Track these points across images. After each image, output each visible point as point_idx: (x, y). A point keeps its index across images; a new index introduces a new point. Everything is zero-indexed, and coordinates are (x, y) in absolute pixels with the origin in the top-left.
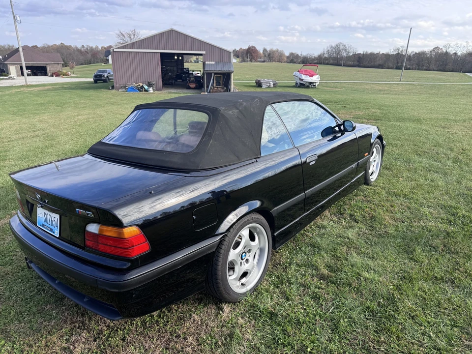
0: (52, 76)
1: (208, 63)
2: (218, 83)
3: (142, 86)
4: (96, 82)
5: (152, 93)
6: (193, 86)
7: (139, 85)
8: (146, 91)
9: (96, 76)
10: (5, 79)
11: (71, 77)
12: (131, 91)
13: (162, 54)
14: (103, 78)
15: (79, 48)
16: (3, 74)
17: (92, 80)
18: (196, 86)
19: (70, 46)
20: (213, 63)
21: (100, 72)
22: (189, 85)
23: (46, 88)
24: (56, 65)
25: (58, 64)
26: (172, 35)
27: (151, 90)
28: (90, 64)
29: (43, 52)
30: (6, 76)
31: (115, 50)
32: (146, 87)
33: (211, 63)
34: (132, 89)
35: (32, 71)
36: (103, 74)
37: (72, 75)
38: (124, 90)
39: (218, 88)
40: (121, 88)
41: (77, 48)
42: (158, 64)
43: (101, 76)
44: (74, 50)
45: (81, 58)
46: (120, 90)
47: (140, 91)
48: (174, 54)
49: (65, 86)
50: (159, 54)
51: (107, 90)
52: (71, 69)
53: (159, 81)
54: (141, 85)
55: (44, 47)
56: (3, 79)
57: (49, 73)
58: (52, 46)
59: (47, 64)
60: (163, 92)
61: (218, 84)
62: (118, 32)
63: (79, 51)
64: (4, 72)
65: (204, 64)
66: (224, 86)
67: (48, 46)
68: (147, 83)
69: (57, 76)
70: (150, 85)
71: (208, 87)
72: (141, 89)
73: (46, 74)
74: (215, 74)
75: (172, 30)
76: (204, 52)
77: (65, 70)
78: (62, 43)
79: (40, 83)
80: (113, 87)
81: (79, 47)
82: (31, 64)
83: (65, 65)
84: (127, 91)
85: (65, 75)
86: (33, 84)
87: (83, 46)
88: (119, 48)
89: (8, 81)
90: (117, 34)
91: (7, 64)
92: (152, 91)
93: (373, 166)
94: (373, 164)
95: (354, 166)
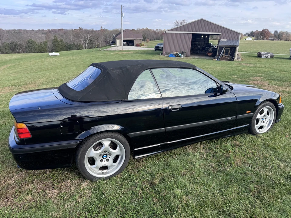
0: (136, 46)
1: (222, 40)
2: (227, 53)
3: (178, 54)
4: (156, 50)
5: (183, 58)
6: (210, 54)
7: (176, 53)
8: (180, 57)
9: (156, 47)
10: (114, 47)
11: (145, 47)
12: (171, 56)
13: (193, 34)
14: (159, 48)
15: (155, 31)
16: (114, 44)
17: (154, 49)
18: (212, 55)
19: (151, 29)
20: (226, 40)
21: (159, 44)
22: (207, 54)
23: (130, 52)
24: (139, 40)
25: (140, 39)
26: (202, 23)
28: (159, 40)
29: (136, 33)
30: (115, 45)
31: (166, 32)
32: (180, 54)
33: (224, 40)
35: (127, 43)
36: (160, 46)
37: (146, 46)
38: (167, 56)
39: (225, 56)
40: (166, 54)
41: (154, 30)
42: (190, 40)
43: (159, 47)
44: (152, 32)
45: (155, 36)
46: (165, 56)
47: (176, 57)
48: (201, 35)
49: (140, 52)
50: (192, 34)
51: (158, 55)
52: (147, 42)
53: (188, 50)
54: (177, 53)
55: (137, 30)
57: (135, 45)
58: (141, 29)
59: (134, 39)
60: (190, 57)
61: (226, 54)
62: (175, 22)
63: (155, 32)
64: (114, 43)
65: (219, 41)
66: (230, 55)
67: (140, 30)
68: (181, 52)
69: (138, 46)
70: (182, 53)
71: (219, 55)
73: (133, 45)
74: (226, 47)
75: (202, 19)
76: (220, 33)
77: (143, 43)
78: (147, 28)
79: (129, 50)
80: (162, 54)
81: (155, 30)
82: (126, 39)
83: (144, 40)
84: (168, 56)
85: (143, 46)
86: (126, 50)
87: (157, 30)
88: (169, 31)
89: (115, 48)
90: (174, 22)
91: (116, 39)
92: (183, 57)
93: (264, 122)
94: (264, 121)
95: (229, 118)
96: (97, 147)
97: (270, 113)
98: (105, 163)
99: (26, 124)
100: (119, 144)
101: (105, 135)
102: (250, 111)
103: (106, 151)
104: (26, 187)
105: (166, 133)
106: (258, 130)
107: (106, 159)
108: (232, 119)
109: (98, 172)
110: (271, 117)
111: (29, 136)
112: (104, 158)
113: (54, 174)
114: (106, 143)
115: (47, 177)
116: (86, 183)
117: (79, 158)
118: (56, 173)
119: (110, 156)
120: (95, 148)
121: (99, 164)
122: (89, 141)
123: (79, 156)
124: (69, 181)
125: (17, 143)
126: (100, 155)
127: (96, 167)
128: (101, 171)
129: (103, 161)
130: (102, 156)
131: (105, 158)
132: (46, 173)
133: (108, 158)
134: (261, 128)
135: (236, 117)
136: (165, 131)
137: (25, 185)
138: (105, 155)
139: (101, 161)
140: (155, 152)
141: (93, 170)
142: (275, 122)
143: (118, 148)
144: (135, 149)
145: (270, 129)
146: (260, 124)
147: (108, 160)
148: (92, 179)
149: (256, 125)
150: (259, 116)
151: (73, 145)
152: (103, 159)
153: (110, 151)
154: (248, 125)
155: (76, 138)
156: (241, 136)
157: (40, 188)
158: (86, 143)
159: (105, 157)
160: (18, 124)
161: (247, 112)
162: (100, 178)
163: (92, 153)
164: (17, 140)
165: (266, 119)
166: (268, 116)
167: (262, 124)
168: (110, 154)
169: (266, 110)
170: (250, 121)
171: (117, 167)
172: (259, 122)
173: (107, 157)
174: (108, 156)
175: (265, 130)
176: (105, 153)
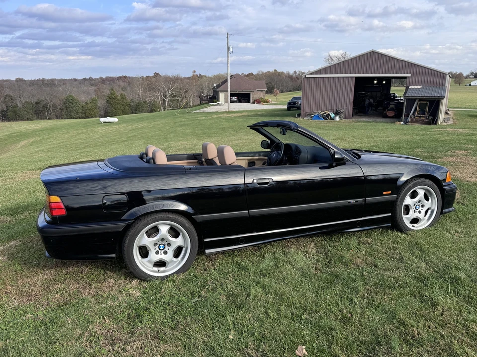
0: (254, 103)
1: (413, 87)
2: (422, 111)
3: (329, 114)
4: (289, 109)
5: (338, 122)
6: (390, 114)
7: (325, 113)
8: (332, 119)
9: (289, 103)
10: (214, 105)
11: (271, 104)
12: (315, 119)
13: (357, 78)
14: (296, 105)
15: (291, 74)
16: (214, 100)
17: (285, 107)
18: (395, 114)
19: (283, 73)
20: (420, 87)
21: (295, 98)
22: (386, 113)
23: (243, 114)
24: (260, 92)
26: (373, 57)
27: (338, 118)
29: (256, 80)
30: (215, 102)
31: (306, 77)
32: (333, 115)
33: (416, 87)
34: (318, 117)
35: (238, 98)
36: (297, 101)
37: (273, 102)
38: (309, 118)
39: (420, 117)
40: (307, 116)
41: (288, 74)
42: (351, 89)
43: (295, 103)
44: (286, 76)
45: (291, 84)
46: (305, 118)
47: (326, 119)
48: (374, 78)
49: (259, 113)
50: (354, 79)
51: (292, 118)
52: (274, 96)
53: (349, 107)
54: (328, 112)
55: (258, 75)
56: (213, 105)
57: (252, 101)
58: (266, 73)
59: (251, 91)
60: (351, 120)
61: (421, 112)
63: (290, 77)
64: (215, 98)
65: (407, 88)
66: (430, 115)
67: (263, 74)
68: (335, 110)
69: (258, 103)
70: (337, 113)
71: (408, 115)
72: (327, 117)
73: (249, 101)
74: (420, 100)
75: (373, 52)
76: (409, 75)
77: (268, 97)
78: (275, 70)
79: (241, 109)
80: (299, 115)
81: (291, 73)
82: (237, 91)
83: (270, 91)
84: (311, 119)
85: (266, 102)
86: (234, 110)
87: (295, 72)
88: (311, 74)
89: (216, 107)
90: (325, 58)
91: (218, 92)
92: (338, 120)
93: (420, 212)
94: (420, 209)
95: (353, 201)
96: (151, 234)
97: (431, 198)
98: (161, 256)
99: (60, 197)
100: (182, 231)
101: (162, 215)
102: (389, 192)
103: (163, 240)
104: (56, 286)
105: (251, 218)
106: (410, 226)
107: (163, 251)
108: (357, 203)
109: (151, 269)
110: (433, 204)
111: (63, 212)
112: (160, 250)
113: (93, 274)
114: (164, 229)
115: (83, 277)
116: (135, 282)
117: (126, 245)
118: (96, 273)
119: (169, 248)
120: (149, 234)
121: (154, 257)
122: (140, 224)
123: (127, 242)
124: (112, 280)
125: (48, 222)
126: (155, 245)
127: (149, 262)
128: (156, 269)
129: (160, 253)
130: (158, 246)
131: (163, 250)
132: (82, 273)
133: (166, 249)
134: (415, 221)
135: (365, 200)
136: (248, 215)
137: (54, 284)
138: (162, 246)
139: (157, 253)
140: (235, 245)
141: (145, 266)
142: (442, 213)
143: (180, 237)
144: (206, 240)
145: (431, 225)
146: (412, 215)
147: (166, 253)
148: (143, 277)
149: (404, 217)
150: (408, 201)
151: (119, 227)
152: (160, 251)
153: (170, 241)
154: (390, 214)
155: (122, 218)
156: (382, 233)
157: (73, 287)
158: (136, 226)
159: (162, 248)
160: (51, 197)
161: (384, 193)
162: (155, 276)
163: (143, 239)
164: (48, 219)
165: (423, 206)
166: (426, 201)
167: (417, 215)
168: (169, 245)
169: (421, 193)
170: (392, 207)
171: (180, 263)
172: (411, 212)
173: (165, 248)
174: (167, 248)
175: (423, 224)
176: (162, 243)
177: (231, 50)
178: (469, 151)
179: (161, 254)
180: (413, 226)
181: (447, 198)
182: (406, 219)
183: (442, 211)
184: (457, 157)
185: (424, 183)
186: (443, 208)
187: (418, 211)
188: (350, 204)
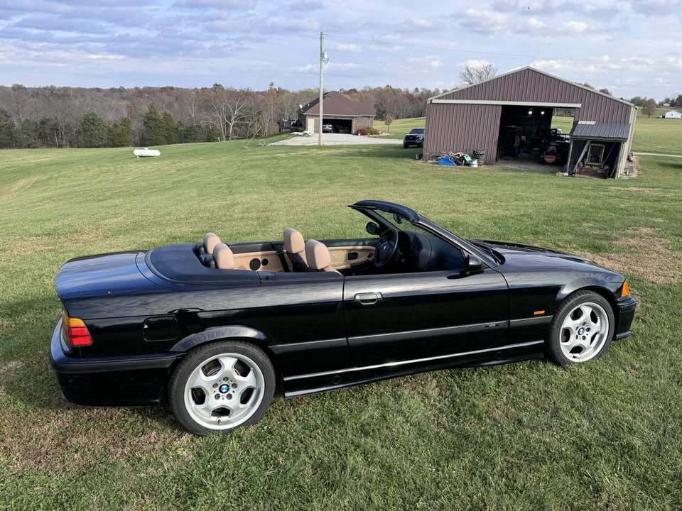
0: (357, 134)
1: (584, 122)
2: (595, 158)
3: (463, 157)
4: (406, 145)
5: (475, 169)
6: (550, 159)
7: (458, 155)
8: (468, 164)
9: (407, 138)
10: (300, 136)
11: (381, 137)
12: (444, 164)
13: (504, 107)
14: (417, 141)
15: (410, 92)
16: (300, 129)
17: (401, 142)
18: (557, 160)
19: (399, 89)
20: (593, 123)
21: (416, 131)
22: (543, 158)
23: (340, 151)
24: (366, 119)
25: (369, 117)
26: (529, 78)
27: (475, 163)
30: (301, 131)
31: (433, 102)
32: (468, 159)
33: (588, 123)
34: (447, 161)
35: (334, 127)
36: (419, 135)
37: (384, 134)
38: (435, 161)
39: (591, 166)
40: (432, 158)
41: (407, 92)
42: (496, 123)
43: (415, 138)
44: (403, 96)
45: (410, 107)
46: (429, 161)
47: (458, 164)
48: (528, 108)
49: (364, 150)
50: (501, 108)
51: (411, 160)
52: (386, 123)
53: (491, 149)
54: (461, 154)
55: (364, 92)
56: (298, 135)
57: (353, 131)
58: (375, 90)
59: (353, 118)
60: (494, 168)
61: (593, 159)
63: (410, 97)
64: (301, 126)
65: (575, 124)
66: (605, 164)
67: (370, 91)
68: (472, 152)
69: (363, 134)
70: (475, 156)
71: (574, 163)
72: (460, 161)
73: (349, 132)
74: (592, 142)
75: (528, 69)
76: (579, 105)
77: (378, 125)
79: (338, 144)
80: (421, 157)
81: (411, 90)
82: (332, 116)
83: (381, 116)
84: (438, 164)
85: (374, 133)
86: (328, 144)
87: (417, 90)
88: (439, 98)
89: (304, 138)
90: (461, 73)
91: (305, 116)
92: (476, 166)
93: (584, 338)
94: (585, 334)
95: (492, 324)
96: (210, 369)
97: (600, 318)
98: (223, 402)
99: (83, 320)
100: (253, 367)
101: (226, 346)
102: (543, 312)
103: (226, 379)
104: (74, 440)
105: (350, 348)
106: (569, 356)
107: (226, 394)
108: (497, 327)
109: (209, 419)
110: (603, 327)
111: (88, 341)
112: (222, 392)
113: (126, 421)
114: (228, 362)
115: (113, 425)
116: (186, 437)
117: (174, 387)
118: (131, 420)
119: (234, 390)
120: (207, 371)
121: (212, 402)
122: (196, 357)
123: (176, 383)
124: (154, 433)
125: (66, 354)
126: (215, 386)
127: (206, 409)
128: (215, 419)
129: (221, 398)
130: (218, 387)
131: (225, 392)
132: (111, 419)
133: (230, 392)
134: (577, 350)
135: (509, 322)
136: (346, 344)
137: (72, 437)
138: (224, 387)
139: (217, 397)
140: (326, 386)
141: (199, 415)
142: (614, 339)
143: (251, 374)
144: (286, 379)
145: (599, 356)
146: (573, 342)
147: (230, 397)
148: (197, 431)
149: (563, 345)
150: (568, 322)
151: (164, 363)
152: (221, 394)
153: (235, 380)
154: (542, 341)
155: (171, 350)
156: (530, 367)
157: (99, 443)
158: (189, 360)
159: (224, 391)
160: (71, 319)
161: (536, 313)
162: (214, 430)
163: (199, 379)
164: (67, 349)
165: (588, 330)
166: (593, 323)
167: (580, 342)
168: (235, 386)
169: (587, 311)
170: (545, 330)
171: (248, 411)
172: (572, 337)
173: (228, 390)
174: (232, 389)
175: (588, 355)
176: (225, 383)
177: (326, 57)
178: (657, 229)
179: (223, 399)
180: (574, 357)
181: (622, 319)
182: (565, 348)
183: (615, 336)
184: (641, 238)
185: (591, 298)
186: (616, 333)
187: (582, 336)
188: (487, 328)
